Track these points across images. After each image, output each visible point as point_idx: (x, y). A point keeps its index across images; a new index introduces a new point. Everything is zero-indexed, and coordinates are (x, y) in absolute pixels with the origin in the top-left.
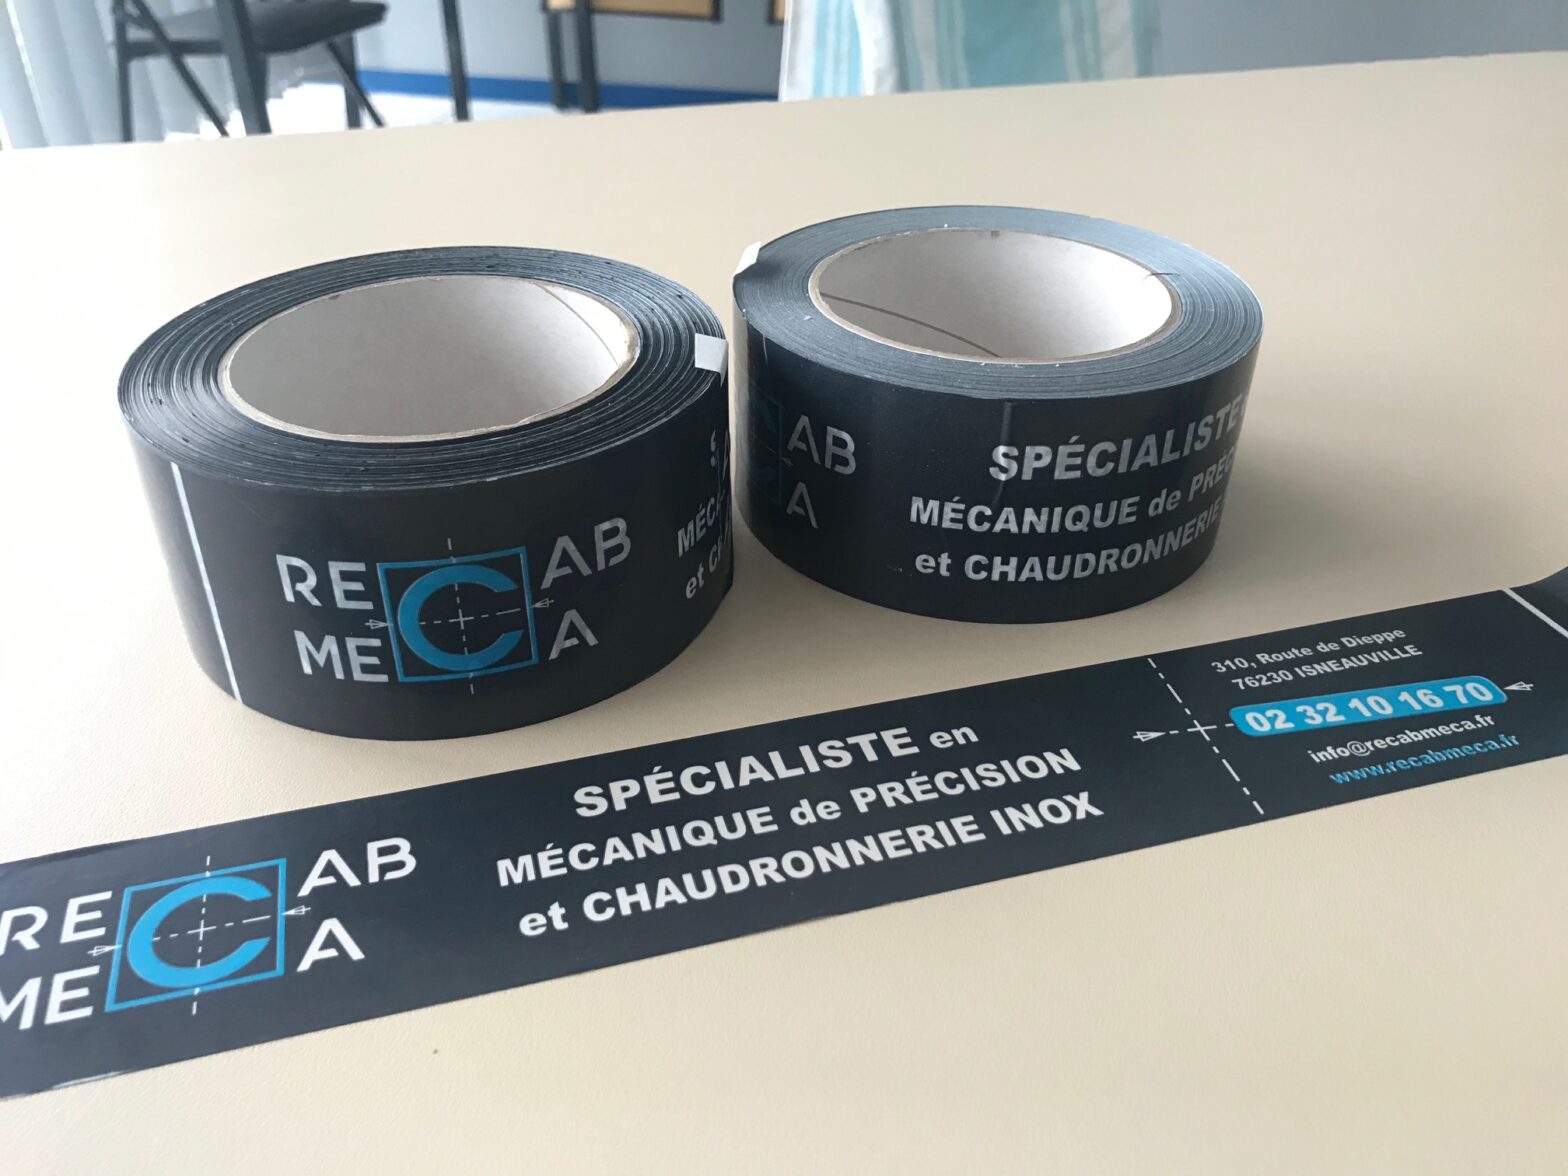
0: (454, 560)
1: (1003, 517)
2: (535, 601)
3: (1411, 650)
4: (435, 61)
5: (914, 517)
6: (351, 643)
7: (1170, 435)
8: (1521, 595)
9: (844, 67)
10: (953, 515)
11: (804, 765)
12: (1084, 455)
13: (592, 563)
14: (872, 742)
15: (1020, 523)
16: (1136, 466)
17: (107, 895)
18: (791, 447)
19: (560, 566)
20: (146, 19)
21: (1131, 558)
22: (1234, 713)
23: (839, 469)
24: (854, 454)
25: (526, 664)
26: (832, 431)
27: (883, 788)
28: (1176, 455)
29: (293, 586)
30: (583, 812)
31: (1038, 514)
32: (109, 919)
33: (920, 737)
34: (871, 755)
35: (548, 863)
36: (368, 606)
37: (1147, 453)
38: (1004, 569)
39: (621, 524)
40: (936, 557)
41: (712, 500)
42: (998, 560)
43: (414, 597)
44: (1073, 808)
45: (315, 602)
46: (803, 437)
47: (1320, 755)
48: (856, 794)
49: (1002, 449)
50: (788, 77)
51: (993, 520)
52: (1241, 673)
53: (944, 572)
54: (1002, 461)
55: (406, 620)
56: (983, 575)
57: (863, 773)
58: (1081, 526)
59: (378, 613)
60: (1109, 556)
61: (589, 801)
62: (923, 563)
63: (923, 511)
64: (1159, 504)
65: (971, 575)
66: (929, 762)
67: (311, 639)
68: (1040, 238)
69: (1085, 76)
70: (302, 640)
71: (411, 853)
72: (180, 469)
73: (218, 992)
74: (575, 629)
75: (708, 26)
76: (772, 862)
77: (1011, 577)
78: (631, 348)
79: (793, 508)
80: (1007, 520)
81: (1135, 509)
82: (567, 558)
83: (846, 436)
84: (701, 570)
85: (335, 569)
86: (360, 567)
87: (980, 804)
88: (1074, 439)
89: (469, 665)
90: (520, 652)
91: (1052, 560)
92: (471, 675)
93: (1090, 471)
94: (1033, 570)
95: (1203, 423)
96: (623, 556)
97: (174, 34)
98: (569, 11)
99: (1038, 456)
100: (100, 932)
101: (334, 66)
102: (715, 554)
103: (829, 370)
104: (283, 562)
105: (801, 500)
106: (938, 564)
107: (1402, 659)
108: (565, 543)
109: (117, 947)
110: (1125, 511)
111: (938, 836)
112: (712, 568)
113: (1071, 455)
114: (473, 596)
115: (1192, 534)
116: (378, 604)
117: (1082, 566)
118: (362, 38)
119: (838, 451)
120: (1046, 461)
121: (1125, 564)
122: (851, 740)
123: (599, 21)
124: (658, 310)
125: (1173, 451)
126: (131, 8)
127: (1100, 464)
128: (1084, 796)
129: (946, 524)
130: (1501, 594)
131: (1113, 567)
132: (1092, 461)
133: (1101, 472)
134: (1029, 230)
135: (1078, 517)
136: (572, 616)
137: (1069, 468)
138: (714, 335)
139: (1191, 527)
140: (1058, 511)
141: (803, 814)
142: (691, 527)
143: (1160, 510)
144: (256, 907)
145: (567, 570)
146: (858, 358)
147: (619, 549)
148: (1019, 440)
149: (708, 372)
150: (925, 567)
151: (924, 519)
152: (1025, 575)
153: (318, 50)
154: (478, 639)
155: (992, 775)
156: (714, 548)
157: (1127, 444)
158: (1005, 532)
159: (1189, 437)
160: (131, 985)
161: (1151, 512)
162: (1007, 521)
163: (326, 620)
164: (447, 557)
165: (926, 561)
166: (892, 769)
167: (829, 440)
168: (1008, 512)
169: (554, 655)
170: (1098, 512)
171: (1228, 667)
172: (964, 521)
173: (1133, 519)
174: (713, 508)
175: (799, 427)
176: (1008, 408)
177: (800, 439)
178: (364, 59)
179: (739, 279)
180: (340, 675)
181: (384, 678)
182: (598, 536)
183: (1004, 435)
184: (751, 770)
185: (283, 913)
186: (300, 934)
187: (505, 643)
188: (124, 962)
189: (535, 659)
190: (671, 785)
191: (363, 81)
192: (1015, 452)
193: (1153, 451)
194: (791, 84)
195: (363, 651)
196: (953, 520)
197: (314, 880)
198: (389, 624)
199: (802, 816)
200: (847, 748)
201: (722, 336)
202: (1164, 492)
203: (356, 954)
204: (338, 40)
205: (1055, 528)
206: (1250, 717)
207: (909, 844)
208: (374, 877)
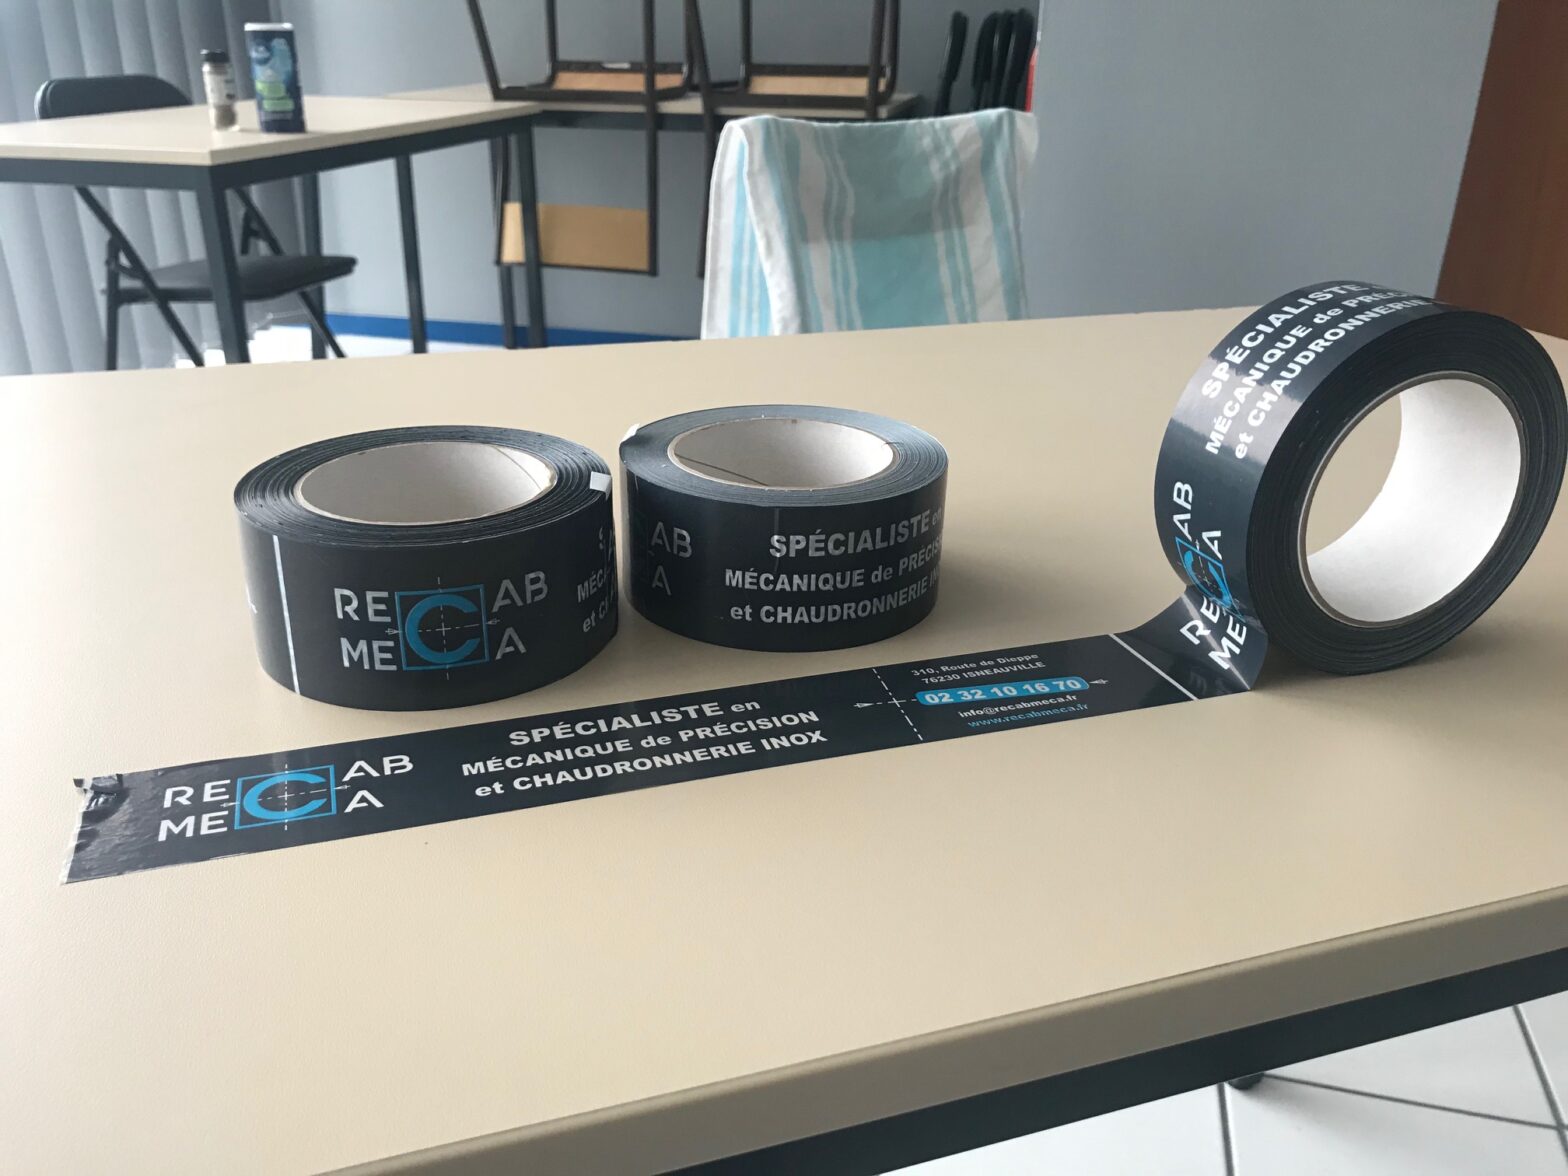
0: (441, 591)
1: (780, 581)
2: (488, 620)
3: (1039, 664)
4: (400, 309)
5: (728, 583)
6: (376, 645)
7: (879, 531)
8: (1122, 639)
9: (755, 315)
10: (751, 580)
11: (651, 720)
12: (826, 541)
13: (523, 598)
14: (695, 710)
15: (791, 585)
16: (859, 549)
17: (228, 782)
18: (653, 543)
19: (504, 598)
20: (138, 269)
21: (864, 610)
22: (918, 695)
23: (682, 554)
24: (690, 544)
25: (481, 661)
26: (677, 530)
27: (698, 731)
28: (885, 544)
29: (343, 607)
30: (515, 743)
31: (802, 579)
32: (231, 790)
33: (724, 706)
34: (694, 715)
35: (492, 765)
36: (388, 619)
37: (865, 541)
38: (784, 615)
39: (542, 575)
40: (743, 608)
41: (601, 572)
42: (780, 609)
43: (417, 613)
44: (810, 738)
45: (356, 618)
46: (660, 536)
47: (965, 714)
48: (682, 733)
49: (776, 537)
50: (708, 325)
51: (775, 582)
52: (929, 676)
53: (748, 618)
54: (777, 545)
55: (410, 630)
56: (772, 619)
57: (687, 723)
58: (828, 587)
59: (393, 625)
60: (849, 608)
61: (518, 738)
62: (735, 612)
63: (734, 578)
64: (878, 575)
65: (764, 619)
66: (727, 719)
67: (351, 644)
68: (821, 423)
69: (963, 320)
70: (345, 643)
71: (410, 761)
72: (279, 539)
73: (299, 821)
74: (511, 643)
75: (646, 279)
76: (627, 764)
77: (789, 621)
78: (551, 480)
79: (656, 583)
80: (783, 585)
81: (862, 577)
82: (507, 595)
83: (685, 533)
84: (593, 615)
85: (370, 595)
86: (385, 594)
87: (754, 738)
88: (818, 531)
89: (446, 660)
90: (478, 653)
91: (813, 609)
92: (448, 667)
93: (830, 552)
94: (802, 616)
95: (900, 525)
96: (542, 596)
97: (162, 283)
98: (519, 264)
99: (798, 542)
100: (227, 797)
101: (305, 311)
102: (603, 608)
103: (674, 492)
104: (338, 592)
105: (660, 578)
106: (744, 613)
107: (1032, 669)
108: (507, 584)
109: (237, 803)
110: (856, 578)
111: (728, 751)
112: (601, 616)
113: (817, 541)
114: (451, 614)
115: (906, 598)
116: (394, 619)
117: (833, 613)
118: (330, 287)
119: (682, 543)
120: (803, 545)
121: (860, 613)
122: (682, 709)
123: (547, 273)
124: (569, 460)
125: (882, 541)
126: (124, 260)
127: (836, 547)
128: (818, 733)
129: (747, 586)
130: (1107, 637)
131: (853, 616)
132: (831, 546)
133: (837, 553)
134: (817, 419)
135: (826, 581)
136: (510, 632)
137: (817, 549)
138: (603, 472)
139: (904, 594)
140: (813, 576)
141: (649, 742)
142: (586, 584)
143: (879, 579)
144: (318, 786)
145: (507, 602)
146: (691, 486)
147: (539, 591)
148: (785, 533)
149: (598, 491)
150: (737, 615)
151: (734, 584)
152: (798, 619)
153: (292, 298)
154: (454, 642)
155: (765, 724)
156: (603, 603)
157: (852, 535)
158: (783, 590)
159: (893, 533)
160: (247, 818)
161: (873, 580)
162: (783, 583)
163: (359, 630)
164: (437, 589)
165: (737, 611)
166: (704, 721)
167: (676, 536)
168: (783, 577)
169: (499, 657)
170: (839, 578)
171: (922, 673)
172: (758, 584)
173: (861, 584)
174: (602, 576)
175: (657, 530)
176: (777, 512)
177: (658, 537)
178: (331, 306)
179: (624, 445)
180: (367, 666)
181: (393, 668)
182: (527, 582)
183: (776, 528)
184: (618, 723)
185: (333, 789)
186: (345, 798)
187: (470, 646)
188: (243, 811)
189: (487, 658)
190: (570, 730)
191: (330, 323)
192: (784, 539)
193: (869, 540)
194: (711, 329)
195: (382, 650)
196: (751, 583)
197: (351, 774)
198: (400, 632)
199: (648, 743)
200: (680, 712)
201: (609, 474)
202: (880, 568)
203: (378, 804)
204: (308, 289)
205: (813, 588)
206: (928, 697)
207: (710, 754)
208: (387, 772)
